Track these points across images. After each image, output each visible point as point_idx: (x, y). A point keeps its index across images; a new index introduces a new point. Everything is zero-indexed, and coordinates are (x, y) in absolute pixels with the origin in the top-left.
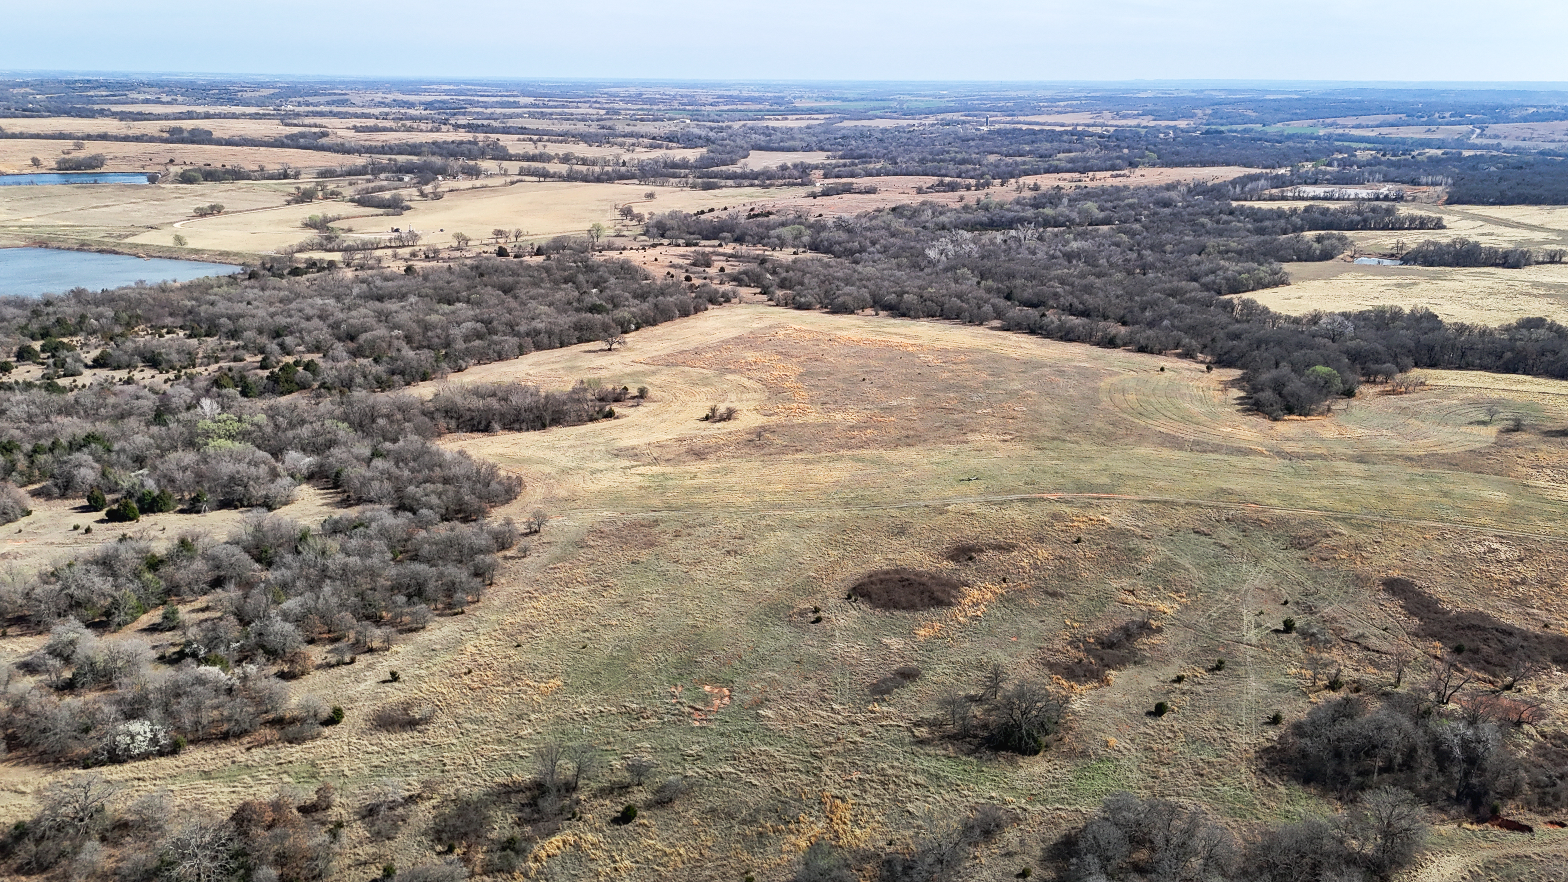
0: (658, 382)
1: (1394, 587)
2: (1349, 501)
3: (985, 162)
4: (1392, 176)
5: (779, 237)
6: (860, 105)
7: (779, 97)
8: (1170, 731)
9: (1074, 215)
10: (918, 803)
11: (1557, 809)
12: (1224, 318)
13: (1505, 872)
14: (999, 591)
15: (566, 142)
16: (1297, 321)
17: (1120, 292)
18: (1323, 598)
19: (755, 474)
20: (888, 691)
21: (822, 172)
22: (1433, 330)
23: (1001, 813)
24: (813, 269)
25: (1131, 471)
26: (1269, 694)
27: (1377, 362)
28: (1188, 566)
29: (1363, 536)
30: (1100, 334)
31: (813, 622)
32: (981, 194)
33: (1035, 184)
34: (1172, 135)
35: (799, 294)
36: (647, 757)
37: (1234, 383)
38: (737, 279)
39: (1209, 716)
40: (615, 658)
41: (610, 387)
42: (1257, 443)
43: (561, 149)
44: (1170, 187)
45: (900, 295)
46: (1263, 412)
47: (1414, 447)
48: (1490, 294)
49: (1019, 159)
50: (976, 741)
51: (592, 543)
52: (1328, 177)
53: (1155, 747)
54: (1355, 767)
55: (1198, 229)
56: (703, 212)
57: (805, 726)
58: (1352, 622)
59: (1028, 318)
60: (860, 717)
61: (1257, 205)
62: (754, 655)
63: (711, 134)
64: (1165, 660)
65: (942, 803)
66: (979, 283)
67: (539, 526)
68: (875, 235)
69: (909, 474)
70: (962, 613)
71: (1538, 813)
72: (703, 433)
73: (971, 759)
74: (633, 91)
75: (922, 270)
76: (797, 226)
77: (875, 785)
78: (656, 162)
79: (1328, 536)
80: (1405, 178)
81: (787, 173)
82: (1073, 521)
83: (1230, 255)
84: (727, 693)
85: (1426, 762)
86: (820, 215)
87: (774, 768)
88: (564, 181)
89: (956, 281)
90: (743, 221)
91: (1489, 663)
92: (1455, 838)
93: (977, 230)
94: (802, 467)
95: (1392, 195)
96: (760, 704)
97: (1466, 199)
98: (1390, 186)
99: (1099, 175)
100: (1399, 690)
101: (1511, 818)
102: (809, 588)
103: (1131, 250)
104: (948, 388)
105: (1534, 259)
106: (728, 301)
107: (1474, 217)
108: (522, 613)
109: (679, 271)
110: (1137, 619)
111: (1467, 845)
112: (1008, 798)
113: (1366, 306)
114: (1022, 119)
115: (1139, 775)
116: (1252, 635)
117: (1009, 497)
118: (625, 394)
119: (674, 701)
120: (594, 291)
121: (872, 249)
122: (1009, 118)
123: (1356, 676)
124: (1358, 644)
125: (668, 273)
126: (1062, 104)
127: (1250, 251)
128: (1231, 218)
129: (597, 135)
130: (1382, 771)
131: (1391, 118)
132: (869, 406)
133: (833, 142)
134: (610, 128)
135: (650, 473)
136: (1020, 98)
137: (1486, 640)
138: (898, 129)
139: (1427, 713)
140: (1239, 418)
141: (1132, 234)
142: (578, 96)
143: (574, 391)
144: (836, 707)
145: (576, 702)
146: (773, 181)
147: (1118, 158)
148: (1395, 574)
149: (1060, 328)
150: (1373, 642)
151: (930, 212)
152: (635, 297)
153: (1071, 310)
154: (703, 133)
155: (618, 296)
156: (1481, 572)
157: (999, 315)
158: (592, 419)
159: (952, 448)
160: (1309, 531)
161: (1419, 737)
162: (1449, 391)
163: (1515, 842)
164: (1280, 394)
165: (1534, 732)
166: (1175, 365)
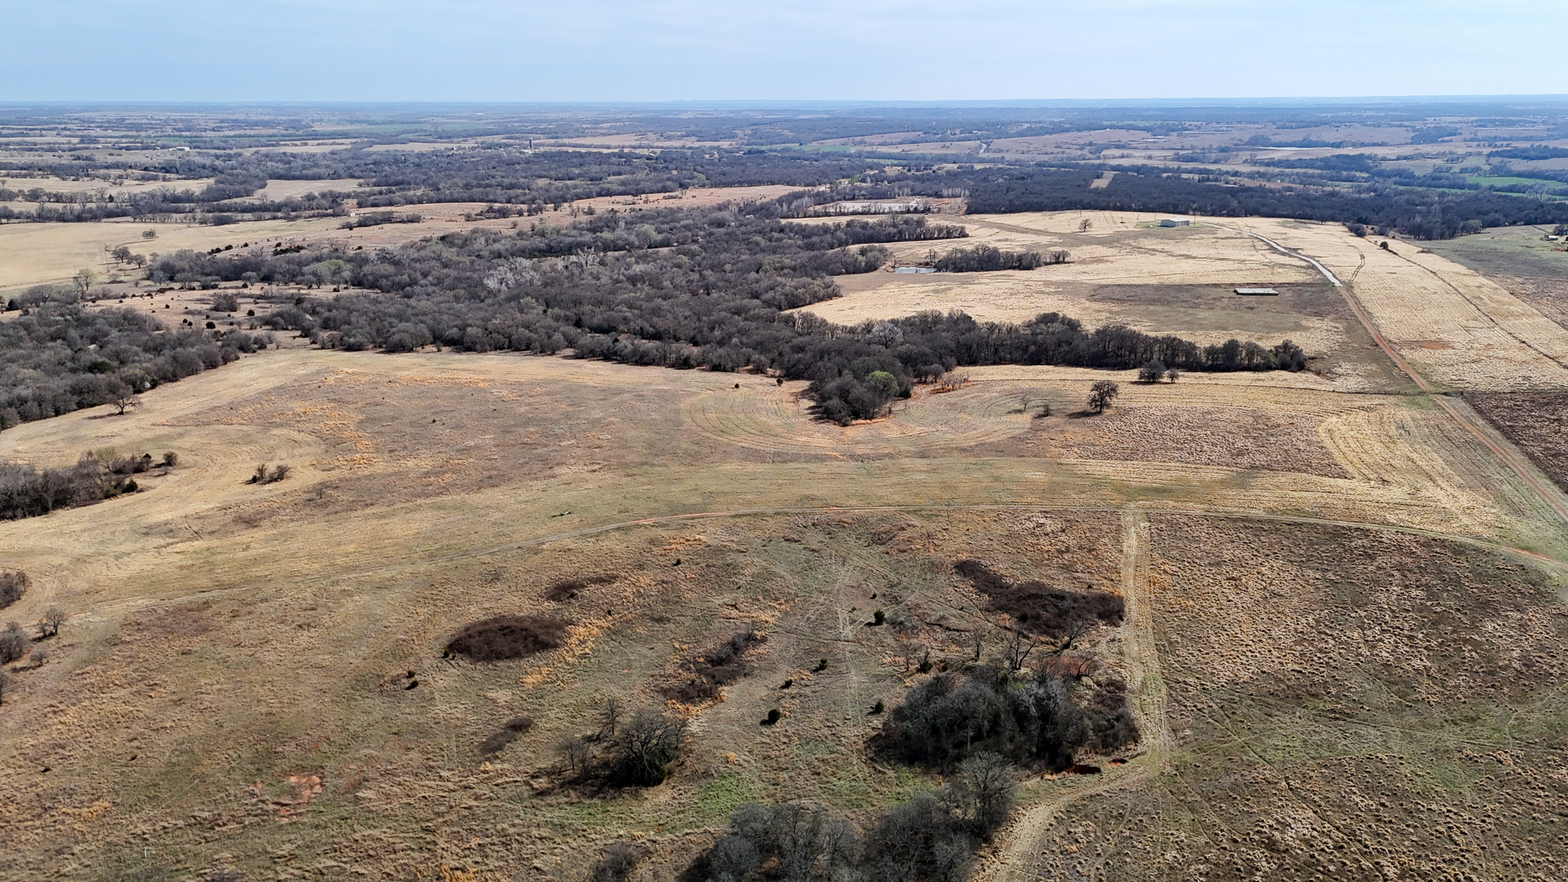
0: (187, 445)
1: (965, 569)
2: (916, 495)
3: (534, 186)
4: (918, 190)
5: (314, 274)
6: (391, 129)
7: (293, 121)
8: (785, 736)
9: (633, 238)
10: (545, 857)
11: (1117, 749)
12: (787, 333)
13: (1083, 813)
14: (605, 625)
15: (31, 176)
16: (852, 331)
17: (687, 313)
18: (905, 588)
19: (320, 536)
20: (500, 748)
21: (355, 201)
22: (969, 330)
23: (630, 850)
24: (359, 306)
25: (721, 488)
26: (870, 685)
27: (925, 363)
28: (783, 573)
29: (933, 525)
30: (673, 356)
31: (408, 688)
32: (535, 219)
33: (589, 208)
34: (716, 156)
35: (346, 334)
36: (229, 869)
37: (804, 394)
38: (271, 322)
39: (819, 715)
40: (174, 765)
41: (127, 456)
42: (834, 450)
43: (27, 185)
44: (721, 208)
45: (463, 328)
46: (833, 419)
47: (966, 439)
48: (1011, 294)
49: (569, 183)
50: (598, 782)
51: (128, 639)
52: (863, 192)
53: (772, 754)
54: (951, 741)
55: (754, 248)
56: (218, 250)
57: (412, 801)
58: (933, 606)
59: (602, 345)
60: (472, 780)
61: (804, 221)
62: (345, 734)
63: (217, 163)
64: (772, 669)
65: (570, 852)
66: (545, 311)
67: (56, 627)
68: (426, 266)
69: (497, 516)
70: (567, 655)
71: (1102, 754)
72: (252, 498)
73: (595, 800)
74: (112, 115)
75: (482, 301)
76: (334, 260)
77: (496, 848)
78: (152, 195)
79: (903, 529)
80: (930, 192)
81: (314, 204)
82: (670, 544)
83: (786, 271)
84: (318, 780)
85: (1009, 725)
86: (360, 248)
87: (381, 852)
88: (35, 221)
89: (521, 311)
90: (269, 258)
91: (1048, 626)
92: (1041, 790)
93: (535, 257)
94: (375, 522)
95: (921, 207)
96: (358, 785)
97: (982, 208)
98: (917, 199)
99: (652, 197)
100: (979, 663)
101: (1082, 763)
102: (399, 652)
103: (692, 271)
104: (528, 422)
105: (1042, 260)
106: (263, 347)
107: (991, 225)
108: (46, 731)
109: (197, 317)
110: (742, 632)
111: (1050, 795)
112: (636, 834)
113: (909, 312)
114: (566, 141)
115: (761, 785)
116: (848, 632)
117: (605, 528)
118: (148, 463)
119: (254, 800)
120: (92, 347)
121: (423, 282)
122: (553, 141)
123: (942, 655)
124: (941, 626)
125: (185, 321)
126: (605, 125)
127: (803, 266)
128: (782, 235)
129: (72, 167)
130: (974, 740)
131: (911, 135)
132: (443, 449)
133: (364, 168)
134: (87, 159)
135: (191, 549)
136: (562, 119)
137: (1044, 607)
138: (435, 153)
139: (1005, 680)
140: (813, 426)
141: (692, 255)
142: (40, 123)
143: (81, 465)
144: (444, 774)
145: (131, 823)
146: (298, 213)
147: (669, 179)
148: (964, 557)
149: (635, 351)
150: (953, 622)
151: (483, 240)
152: (147, 350)
153: (643, 334)
154: (208, 162)
155: (125, 351)
156: (1033, 545)
157: (571, 344)
158: (108, 496)
159: (540, 485)
160: (886, 527)
161: (1001, 702)
162: (988, 384)
163: (1088, 784)
164: (846, 401)
165: (1091, 683)
166: (748, 381)
